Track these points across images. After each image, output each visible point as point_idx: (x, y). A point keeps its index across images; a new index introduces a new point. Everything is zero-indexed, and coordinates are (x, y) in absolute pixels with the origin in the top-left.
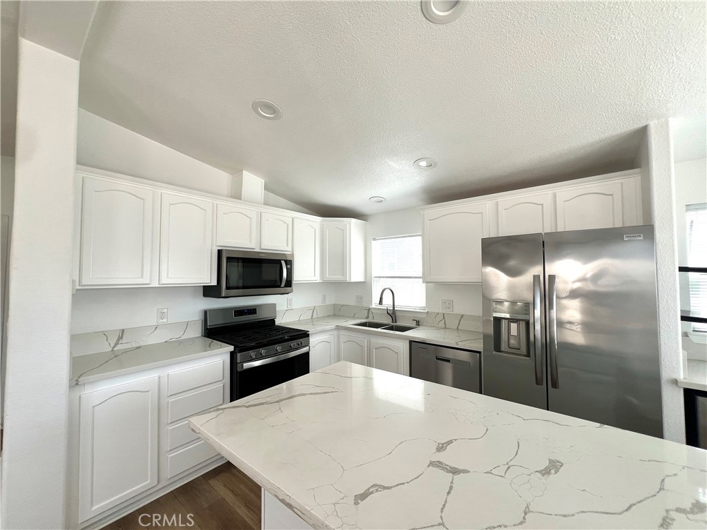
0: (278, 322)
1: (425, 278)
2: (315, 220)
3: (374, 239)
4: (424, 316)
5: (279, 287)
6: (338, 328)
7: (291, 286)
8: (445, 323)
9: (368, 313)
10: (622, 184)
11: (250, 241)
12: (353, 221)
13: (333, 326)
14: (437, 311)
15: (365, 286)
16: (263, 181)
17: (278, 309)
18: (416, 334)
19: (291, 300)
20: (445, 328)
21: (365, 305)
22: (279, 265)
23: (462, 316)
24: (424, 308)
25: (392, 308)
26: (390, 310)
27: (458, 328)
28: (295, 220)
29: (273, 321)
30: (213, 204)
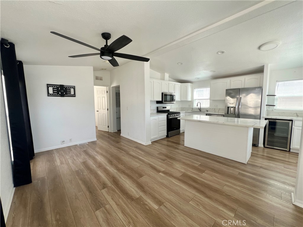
1: (210, 99)
3: (195, 89)
4: (209, 109)
9: (192, 109)
10: (260, 76)
12: (189, 84)
13: (185, 112)
14: (213, 108)
15: (192, 102)
16: (169, 75)
20: (215, 112)
21: (191, 107)
22: (173, 96)
23: (220, 109)
24: (209, 107)
26: (199, 108)
27: (218, 112)
28: (175, 84)
29: (169, 110)
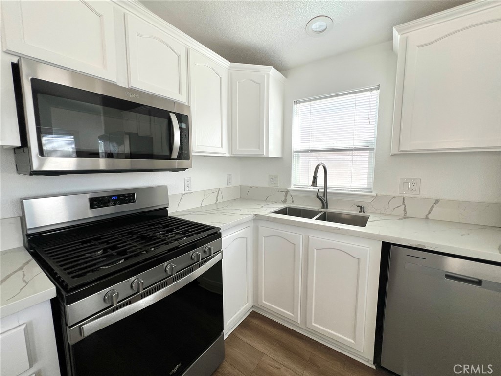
0: (172, 212)
3: (296, 102)
4: (369, 200)
5: (169, 158)
6: (257, 218)
7: (188, 159)
8: (405, 210)
9: (286, 196)
11: (105, 68)
14: (392, 194)
17: (170, 192)
19: (189, 180)
20: (405, 217)
21: (281, 186)
22: (166, 121)
23: (437, 201)
24: (369, 190)
25: (323, 191)
26: (319, 193)
27: (427, 218)
29: (165, 210)
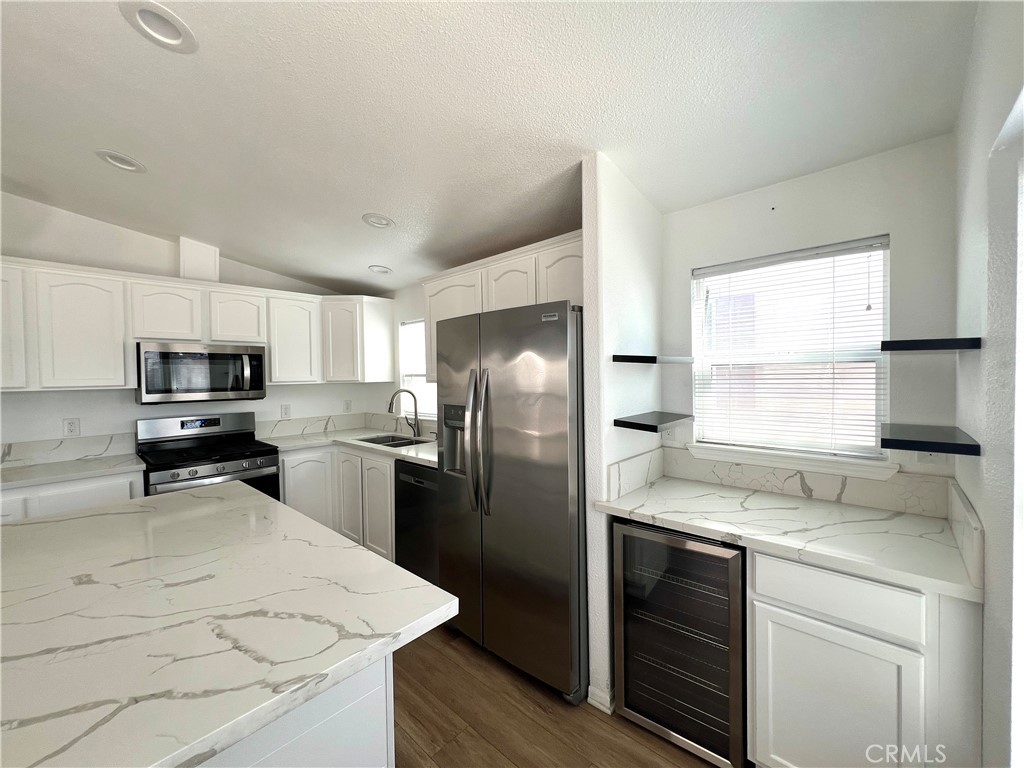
0: (258, 437)
2: (310, 299)
3: (403, 324)
5: (241, 389)
6: (336, 443)
7: (263, 389)
9: (397, 425)
11: (192, 331)
12: (366, 298)
13: (328, 442)
16: (218, 250)
17: (258, 419)
18: (409, 453)
26: (411, 419)
28: (271, 300)
29: (252, 434)
30: (124, 283)
